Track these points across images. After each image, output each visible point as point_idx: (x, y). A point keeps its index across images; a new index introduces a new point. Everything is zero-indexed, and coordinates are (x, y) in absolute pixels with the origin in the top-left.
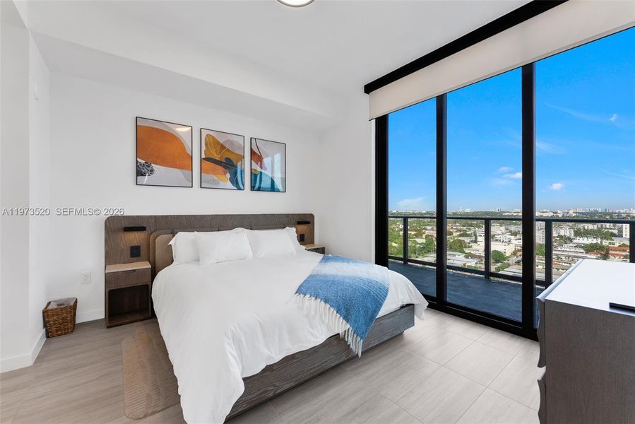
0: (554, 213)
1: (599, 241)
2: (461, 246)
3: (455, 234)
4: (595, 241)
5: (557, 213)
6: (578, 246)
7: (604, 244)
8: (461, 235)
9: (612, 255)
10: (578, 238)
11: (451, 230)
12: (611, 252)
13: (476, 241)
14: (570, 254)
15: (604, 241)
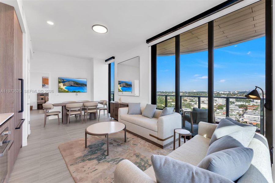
0: (229, 92)
1: (244, 103)
2: (190, 106)
3: (188, 101)
4: (243, 103)
5: (230, 92)
6: (236, 105)
7: (246, 104)
8: (190, 101)
9: (249, 109)
10: (237, 102)
11: (187, 99)
12: (248, 108)
13: (196, 104)
14: (233, 109)
15: (246, 103)
